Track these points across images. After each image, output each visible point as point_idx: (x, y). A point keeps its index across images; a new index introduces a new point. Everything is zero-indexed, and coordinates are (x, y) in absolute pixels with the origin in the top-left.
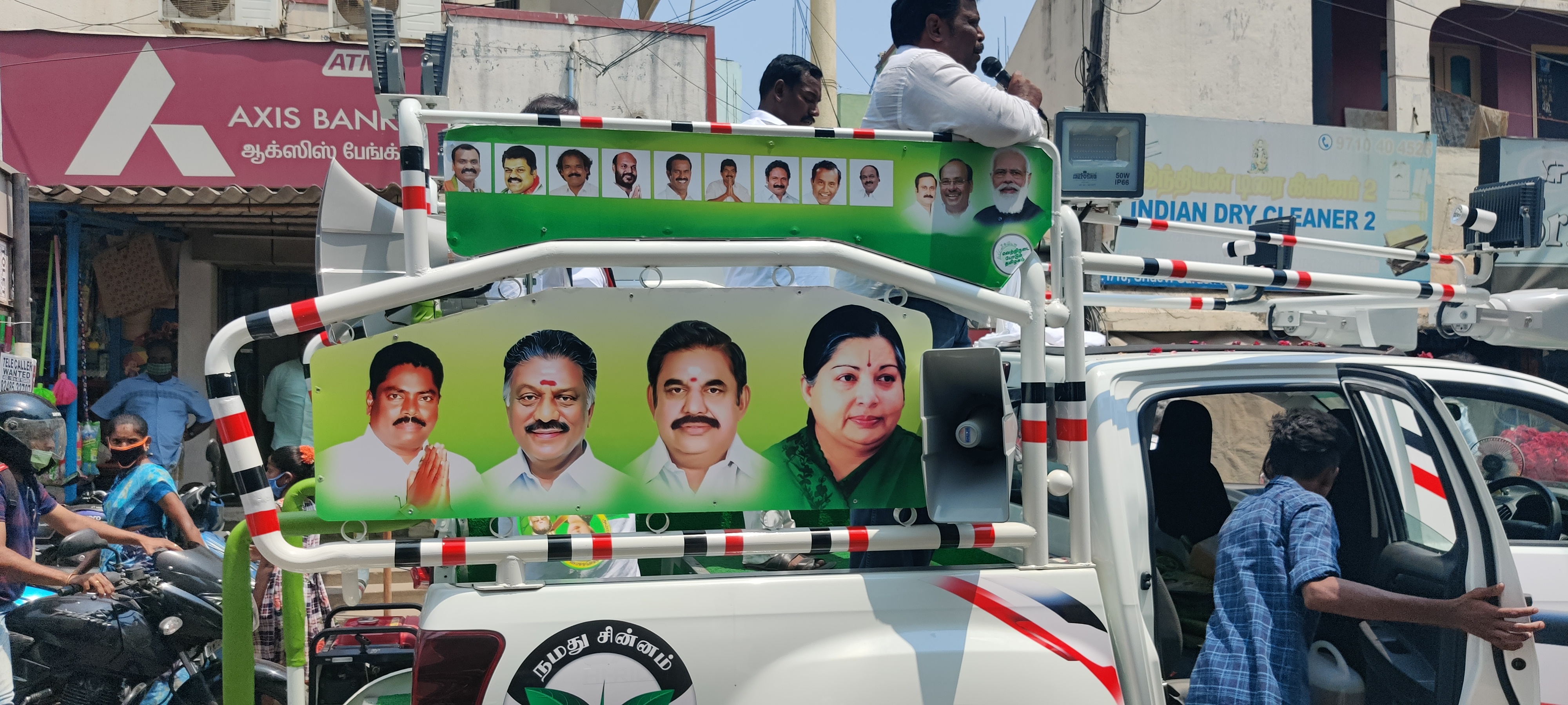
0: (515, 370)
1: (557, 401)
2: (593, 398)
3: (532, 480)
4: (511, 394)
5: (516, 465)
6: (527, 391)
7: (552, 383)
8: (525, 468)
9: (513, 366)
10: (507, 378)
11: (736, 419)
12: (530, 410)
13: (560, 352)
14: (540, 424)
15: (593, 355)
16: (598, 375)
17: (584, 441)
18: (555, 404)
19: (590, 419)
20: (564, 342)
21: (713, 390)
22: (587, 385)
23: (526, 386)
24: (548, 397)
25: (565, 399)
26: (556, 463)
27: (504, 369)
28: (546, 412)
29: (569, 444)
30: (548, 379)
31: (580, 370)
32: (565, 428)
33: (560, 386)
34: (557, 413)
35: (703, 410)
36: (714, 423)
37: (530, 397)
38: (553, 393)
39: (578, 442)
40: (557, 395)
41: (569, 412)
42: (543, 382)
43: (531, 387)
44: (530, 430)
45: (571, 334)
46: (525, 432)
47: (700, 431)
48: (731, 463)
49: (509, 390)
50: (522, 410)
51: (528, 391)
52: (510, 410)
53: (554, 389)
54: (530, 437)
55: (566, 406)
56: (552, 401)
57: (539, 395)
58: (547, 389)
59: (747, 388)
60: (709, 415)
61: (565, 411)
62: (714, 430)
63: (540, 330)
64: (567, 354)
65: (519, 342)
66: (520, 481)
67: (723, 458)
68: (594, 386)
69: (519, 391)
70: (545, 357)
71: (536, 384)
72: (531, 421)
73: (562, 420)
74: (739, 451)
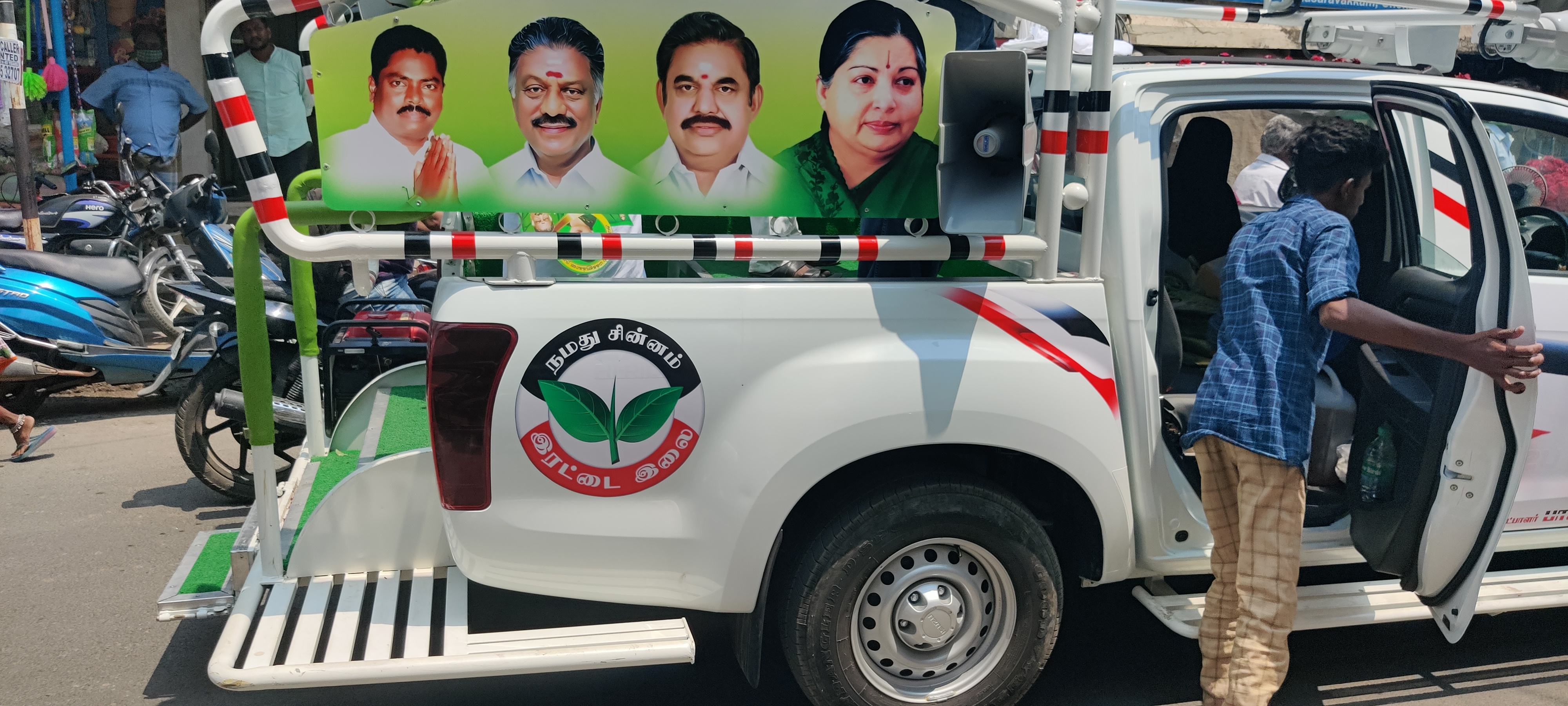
0: (520, 59)
1: (564, 94)
2: (601, 93)
3: (540, 176)
4: (517, 85)
5: (523, 160)
6: (532, 83)
7: (558, 75)
8: (533, 164)
9: (518, 55)
10: (512, 68)
11: (748, 120)
12: (536, 102)
13: (567, 41)
14: (547, 117)
15: (600, 46)
16: (606, 68)
17: (592, 138)
18: (562, 97)
19: (598, 114)
20: (570, 31)
21: (725, 89)
22: (595, 79)
23: (531, 77)
24: (554, 89)
25: (572, 92)
26: (564, 160)
27: (509, 58)
28: (553, 106)
29: (576, 140)
30: (554, 70)
31: (588, 62)
32: (572, 124)
33: (567, 78)
34: (563, 107)
35: (714, 110)
36: (725, 124)
37: (536, 89)
38: (559, 85)
39: (586, 138)
40: (564, 88)
41: (576, 106)
42: (549, 74)
43: (536, 79)
44: (536, 123)
45: (577, 23)
46: (531, 126)
47: (711, 131)
48: (742, 167)
49: (514, 81)
50: (528, 103)
51: (534, 82)
52: (516, 102)
53: (561, 81)
54: (536, 131)
55: (573, 99)
56: (559, 94)
57: (546, 87)
58: (552, 80)
59: (760, 88)
60: (720, 115)
61: (572, 105)
62: (725, 132)
63: (546, 17)
64: (573, 44)
65: (524, 29)
66: (528, 175)
67: (734, 161)
68: (602, 80)
69: (525, 82)
70: (551, 47)
71: (542, 75)
72: (537, 115)
73: (569, 115)
74: (750, 154)
